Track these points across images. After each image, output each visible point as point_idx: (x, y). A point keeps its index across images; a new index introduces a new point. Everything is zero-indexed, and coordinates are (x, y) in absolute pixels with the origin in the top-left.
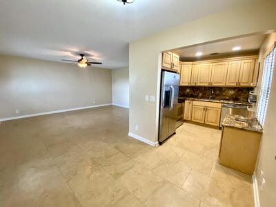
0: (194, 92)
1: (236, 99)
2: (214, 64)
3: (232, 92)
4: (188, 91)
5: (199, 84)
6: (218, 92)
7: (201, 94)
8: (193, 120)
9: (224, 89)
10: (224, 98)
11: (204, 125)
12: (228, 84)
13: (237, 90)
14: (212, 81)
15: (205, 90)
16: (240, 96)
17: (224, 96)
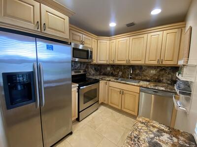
0: (114, 70)
1: (158, 81)
2: (131, 38)
3: (153, 72)
4: (109, 69)
5: (117, 62)
6: (138, 71)
7: (120, 73)
8: (110, 104)
9: (144, 68)
10: (145, 78)
12: (148, 62)
13: (158, 70)
14: (130, 59)
15: (124, 69)
16: (162, 77)
17: (145, 76)
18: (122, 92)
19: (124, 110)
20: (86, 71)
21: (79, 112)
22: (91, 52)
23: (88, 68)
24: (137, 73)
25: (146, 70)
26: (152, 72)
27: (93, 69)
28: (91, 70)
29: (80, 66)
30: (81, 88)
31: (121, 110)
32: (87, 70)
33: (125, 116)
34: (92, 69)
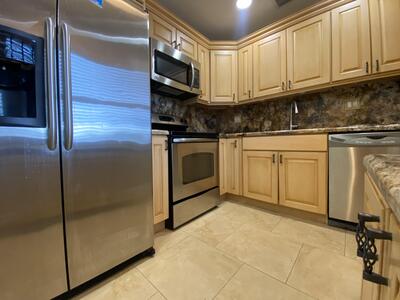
0: (252, 120)
3: (352, 105)
4: (238, 120)
5: (258, 94)
6: (311, 112)
7: (267, 124)
11: (277, 209)
12: (340, 76)
13: (367, 97)
14: (290, 78)
15: (276, 111)
16: (380, 113)
17: (331, 119)
18: (278, 158)
19: (288, 204)
20: (186, 121)
21: (172, 204)
22: (197, 71)
23: (190, 117)
24: (309, 115)
25: (333, 103)
26: (349, 105)
27: (202, 120)
28: (198, 123)
29: (173, 107)
30: (175, 140)
31: (278, 205)
32: (188, 120)
33: (289, 220)
34: (199, 120)
